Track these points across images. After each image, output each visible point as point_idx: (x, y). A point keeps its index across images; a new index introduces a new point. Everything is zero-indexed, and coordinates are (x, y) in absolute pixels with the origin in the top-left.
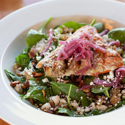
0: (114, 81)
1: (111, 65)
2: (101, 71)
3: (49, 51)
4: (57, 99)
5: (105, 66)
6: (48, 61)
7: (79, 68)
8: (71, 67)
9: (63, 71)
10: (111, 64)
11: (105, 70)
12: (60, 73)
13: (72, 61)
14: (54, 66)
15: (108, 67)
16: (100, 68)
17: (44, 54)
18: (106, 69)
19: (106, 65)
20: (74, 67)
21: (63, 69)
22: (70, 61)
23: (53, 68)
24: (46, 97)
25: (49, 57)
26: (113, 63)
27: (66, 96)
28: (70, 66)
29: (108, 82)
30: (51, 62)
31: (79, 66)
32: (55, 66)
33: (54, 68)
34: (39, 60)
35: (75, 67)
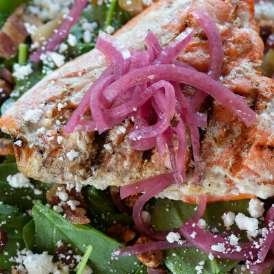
0: (256, 243)
1: (259, 180)
2: (220, 192)
3: (64, 47)
4: (40, 268)
5: (235, 180)
6: (35, 121)
7: (140, 170)
8: (113, 160)
9: (82, 172)
10: (259, 176)
11: (235, 193)
12: (69, 176)
13: (121, 139)
14: (53, 147)
15: (248, 183)
16: (218, 186)
17: (43, 57)
18: (237, 189)
19: (240, 178)
20: (122, 164)
21: (82, 165)
22: (113, 137)
23: (45, 155)
24: (6, 254)
25: (48, 97)
26: (267, 172)
27: (78, 257)
28: (110, 157)
29: (233, 247)
30: (48, 128)
31: (143, 163)
32: (56, 150)
33: (49, 156)
34: (22, 78)
35: (126, 163)
